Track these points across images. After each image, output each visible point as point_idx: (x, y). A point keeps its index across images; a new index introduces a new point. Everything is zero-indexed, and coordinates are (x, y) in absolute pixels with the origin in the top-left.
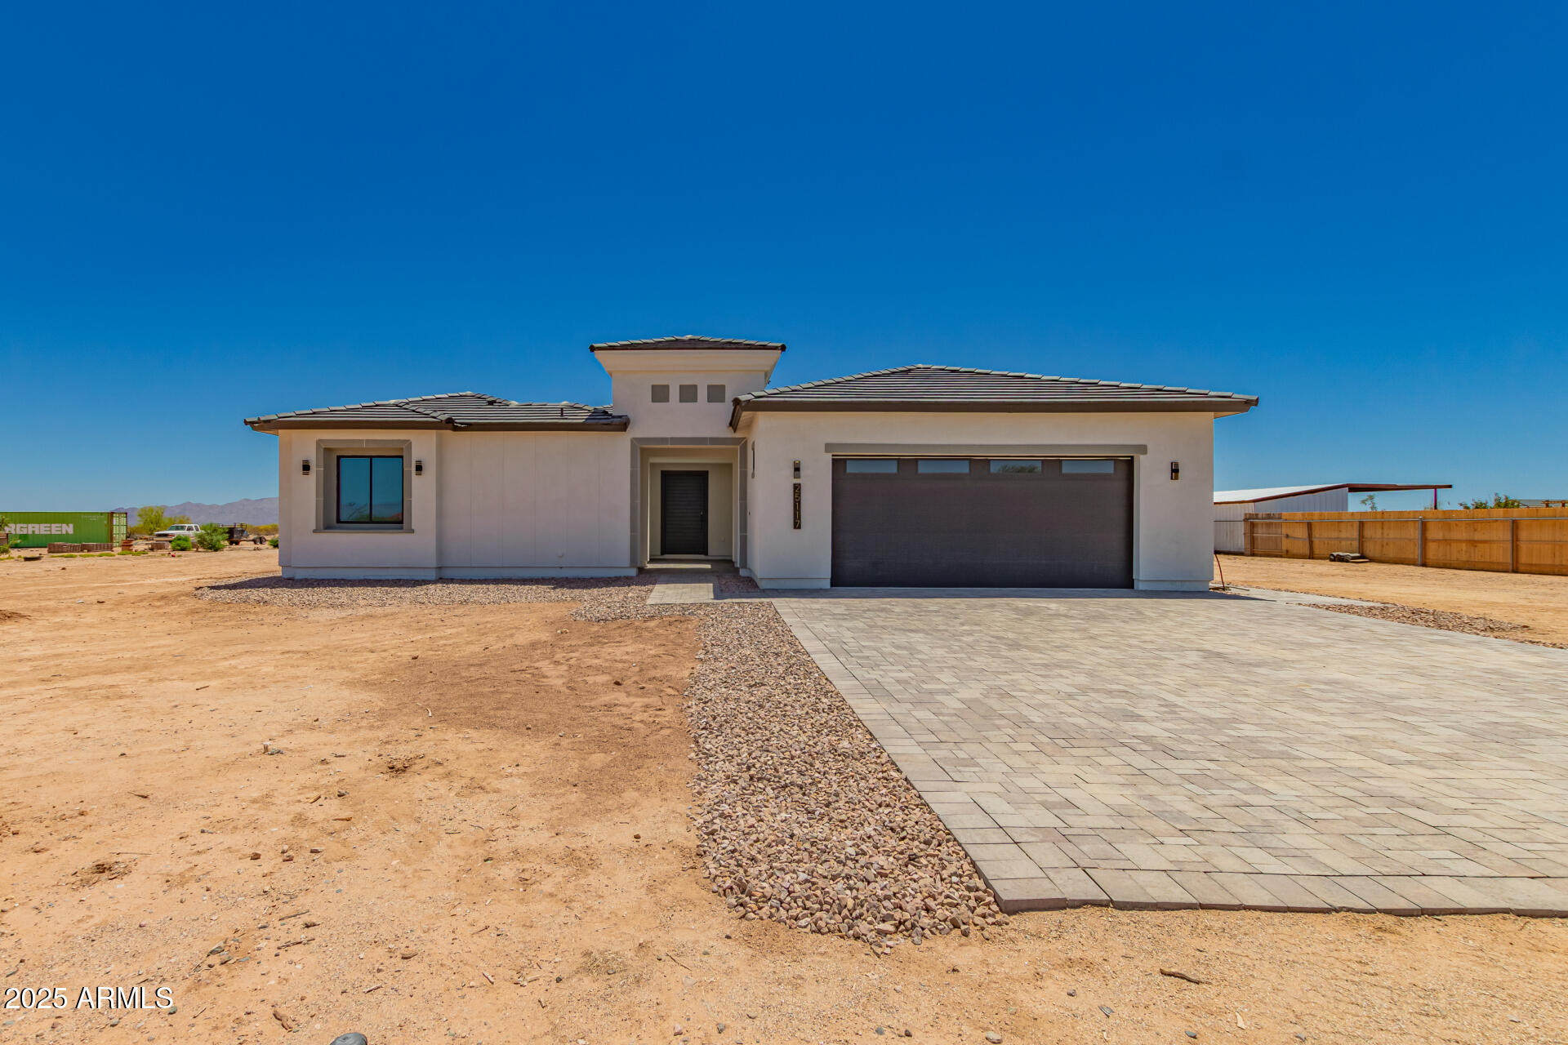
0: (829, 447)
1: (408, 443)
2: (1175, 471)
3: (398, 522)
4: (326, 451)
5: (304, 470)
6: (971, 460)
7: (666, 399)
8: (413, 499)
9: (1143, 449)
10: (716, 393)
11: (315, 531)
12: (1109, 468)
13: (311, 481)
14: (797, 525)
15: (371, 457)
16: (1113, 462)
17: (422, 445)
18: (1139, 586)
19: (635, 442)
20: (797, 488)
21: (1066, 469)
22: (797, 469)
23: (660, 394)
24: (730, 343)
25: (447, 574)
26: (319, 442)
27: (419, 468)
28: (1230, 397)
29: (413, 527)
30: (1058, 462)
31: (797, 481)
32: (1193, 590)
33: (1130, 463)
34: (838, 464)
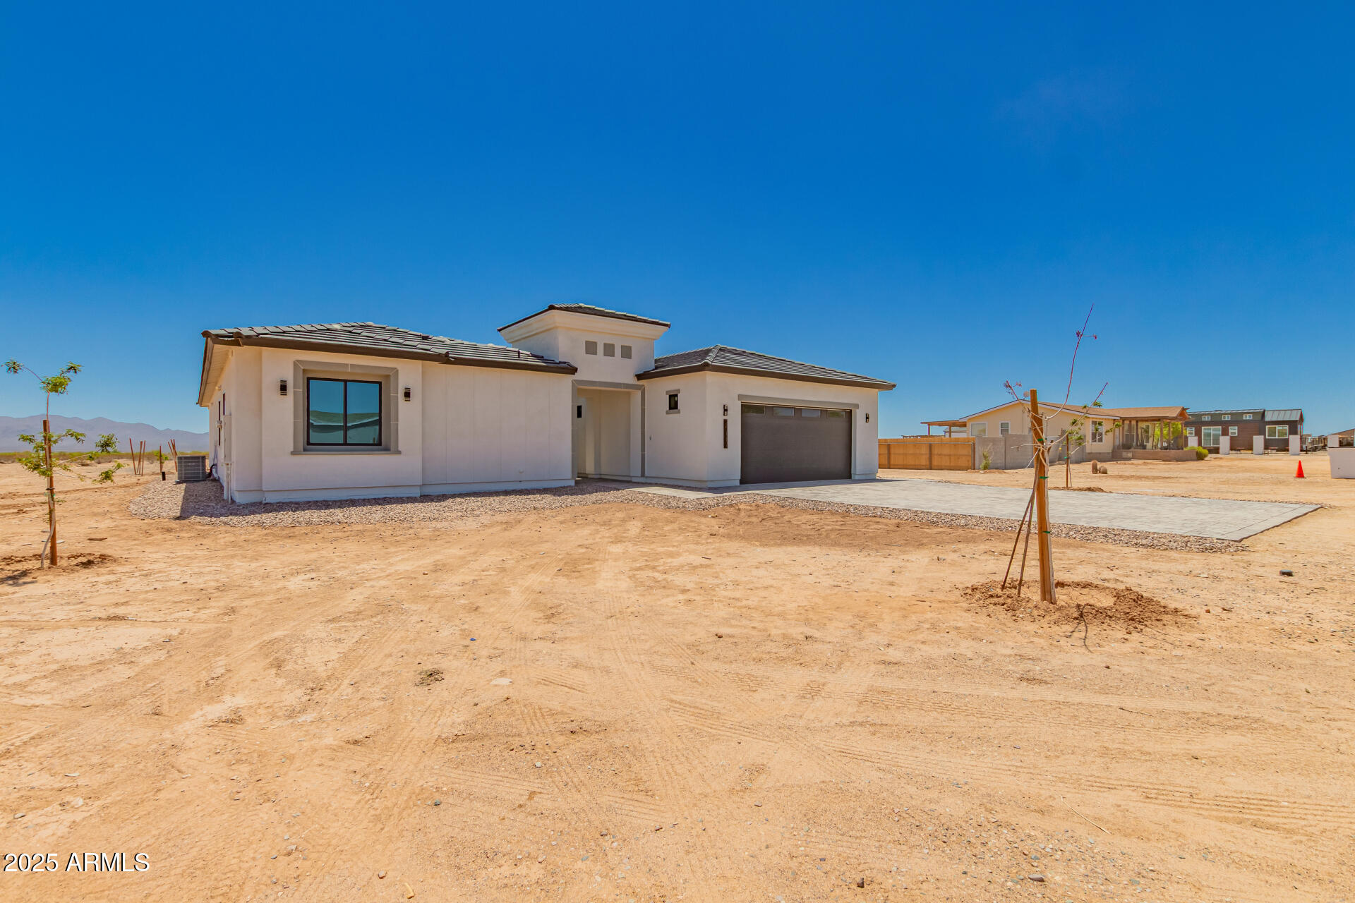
0: (740, 397)
1: (396, 371)
2: (867, 418)
4: (304, 371)
5: (281, 390)
6: (794, 409)
7: (595, 353)
8: (400, 423)
9: (858, 406)
10: (626, 352)
11: (294, 453)
14: (726, 446)
15: (346, 381)
17: (408, 373)
19: (575, 383)
20: (725, 422)
22: (726, 410)
23: (591, 348)
24: (625, 315)
26: (297, 362)
27: (407, 394)
29: (400, 449)
31: (725, 418)
33: (851, 413)
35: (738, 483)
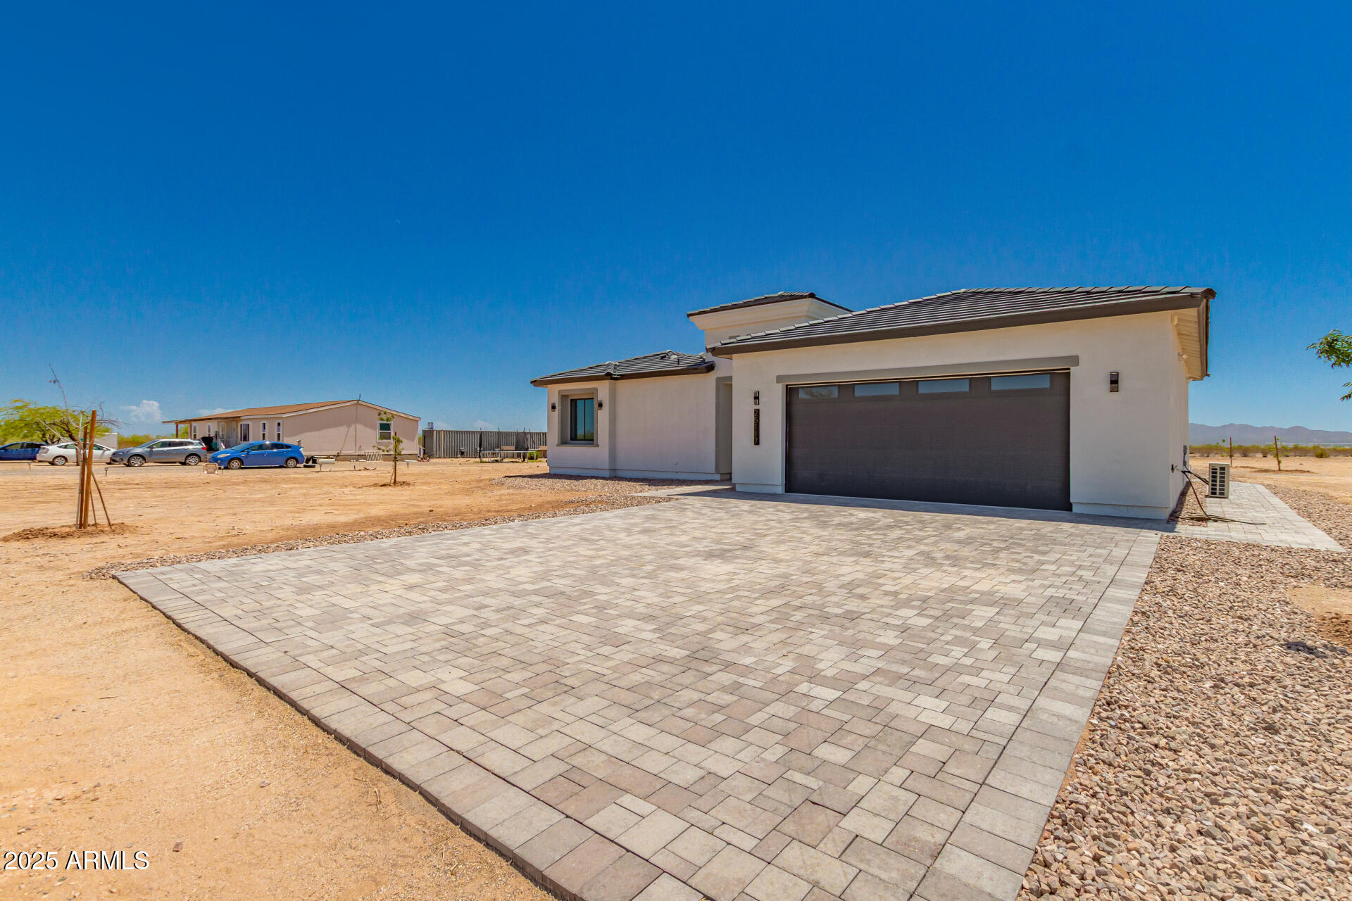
0: (780, 379)
1: (596, 389)
2: (1114, 381)
3: (590, 440)
4: (563, 397)
5: (553, 408)
6: (900, 382)
8: (598, 426)
9: (1075, 360)
11: (557, 445)
12: (1045, 383)
13: (556, 413)
14: (757, 442)
15: (584, 399)
16: (1048, 376)
17: (603, 390)
18: (1075, 509)
19: (719, 380)
20: (757, 412)
21: (995, 386)
22: (757, 398)
25: (620, 474)
26: (559, 392)
27: (600, 405)
28: (1178, 292)
29: (597, 443)
30: (986, 379)
31: (757, 407)
32: (1142, 516)
33: (1067, 375)
34: (790, 392)
35: (780, 490)
